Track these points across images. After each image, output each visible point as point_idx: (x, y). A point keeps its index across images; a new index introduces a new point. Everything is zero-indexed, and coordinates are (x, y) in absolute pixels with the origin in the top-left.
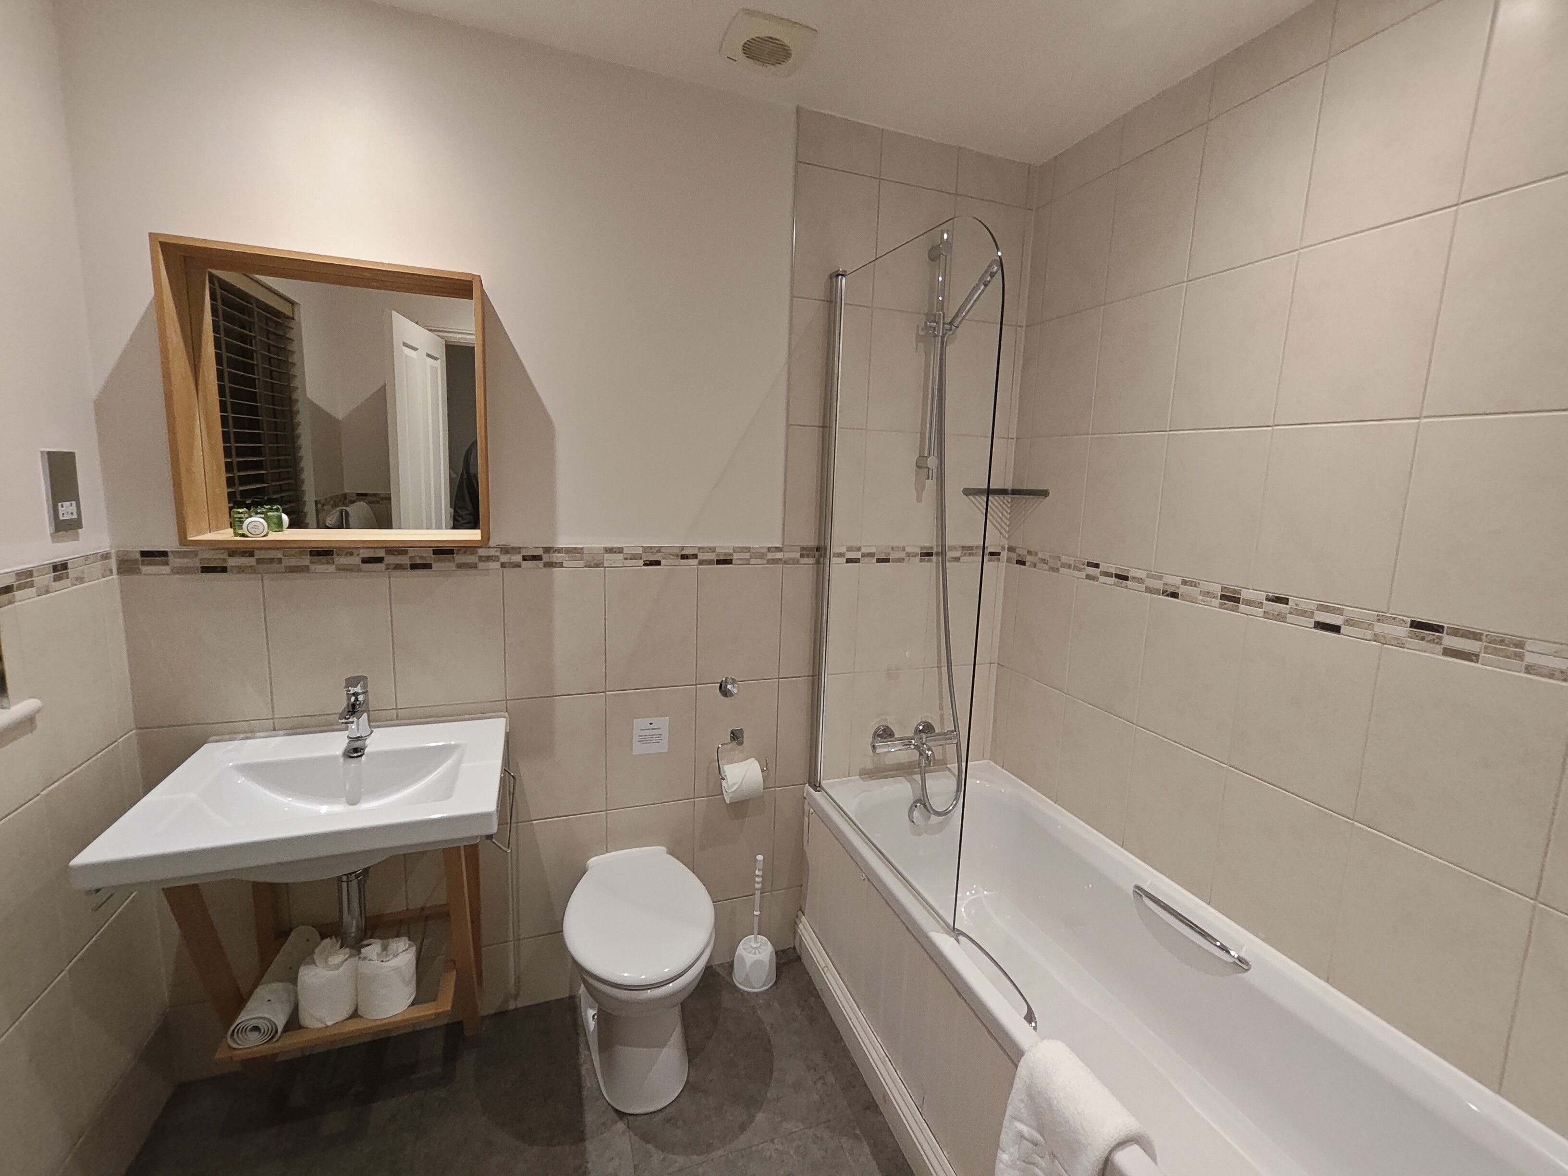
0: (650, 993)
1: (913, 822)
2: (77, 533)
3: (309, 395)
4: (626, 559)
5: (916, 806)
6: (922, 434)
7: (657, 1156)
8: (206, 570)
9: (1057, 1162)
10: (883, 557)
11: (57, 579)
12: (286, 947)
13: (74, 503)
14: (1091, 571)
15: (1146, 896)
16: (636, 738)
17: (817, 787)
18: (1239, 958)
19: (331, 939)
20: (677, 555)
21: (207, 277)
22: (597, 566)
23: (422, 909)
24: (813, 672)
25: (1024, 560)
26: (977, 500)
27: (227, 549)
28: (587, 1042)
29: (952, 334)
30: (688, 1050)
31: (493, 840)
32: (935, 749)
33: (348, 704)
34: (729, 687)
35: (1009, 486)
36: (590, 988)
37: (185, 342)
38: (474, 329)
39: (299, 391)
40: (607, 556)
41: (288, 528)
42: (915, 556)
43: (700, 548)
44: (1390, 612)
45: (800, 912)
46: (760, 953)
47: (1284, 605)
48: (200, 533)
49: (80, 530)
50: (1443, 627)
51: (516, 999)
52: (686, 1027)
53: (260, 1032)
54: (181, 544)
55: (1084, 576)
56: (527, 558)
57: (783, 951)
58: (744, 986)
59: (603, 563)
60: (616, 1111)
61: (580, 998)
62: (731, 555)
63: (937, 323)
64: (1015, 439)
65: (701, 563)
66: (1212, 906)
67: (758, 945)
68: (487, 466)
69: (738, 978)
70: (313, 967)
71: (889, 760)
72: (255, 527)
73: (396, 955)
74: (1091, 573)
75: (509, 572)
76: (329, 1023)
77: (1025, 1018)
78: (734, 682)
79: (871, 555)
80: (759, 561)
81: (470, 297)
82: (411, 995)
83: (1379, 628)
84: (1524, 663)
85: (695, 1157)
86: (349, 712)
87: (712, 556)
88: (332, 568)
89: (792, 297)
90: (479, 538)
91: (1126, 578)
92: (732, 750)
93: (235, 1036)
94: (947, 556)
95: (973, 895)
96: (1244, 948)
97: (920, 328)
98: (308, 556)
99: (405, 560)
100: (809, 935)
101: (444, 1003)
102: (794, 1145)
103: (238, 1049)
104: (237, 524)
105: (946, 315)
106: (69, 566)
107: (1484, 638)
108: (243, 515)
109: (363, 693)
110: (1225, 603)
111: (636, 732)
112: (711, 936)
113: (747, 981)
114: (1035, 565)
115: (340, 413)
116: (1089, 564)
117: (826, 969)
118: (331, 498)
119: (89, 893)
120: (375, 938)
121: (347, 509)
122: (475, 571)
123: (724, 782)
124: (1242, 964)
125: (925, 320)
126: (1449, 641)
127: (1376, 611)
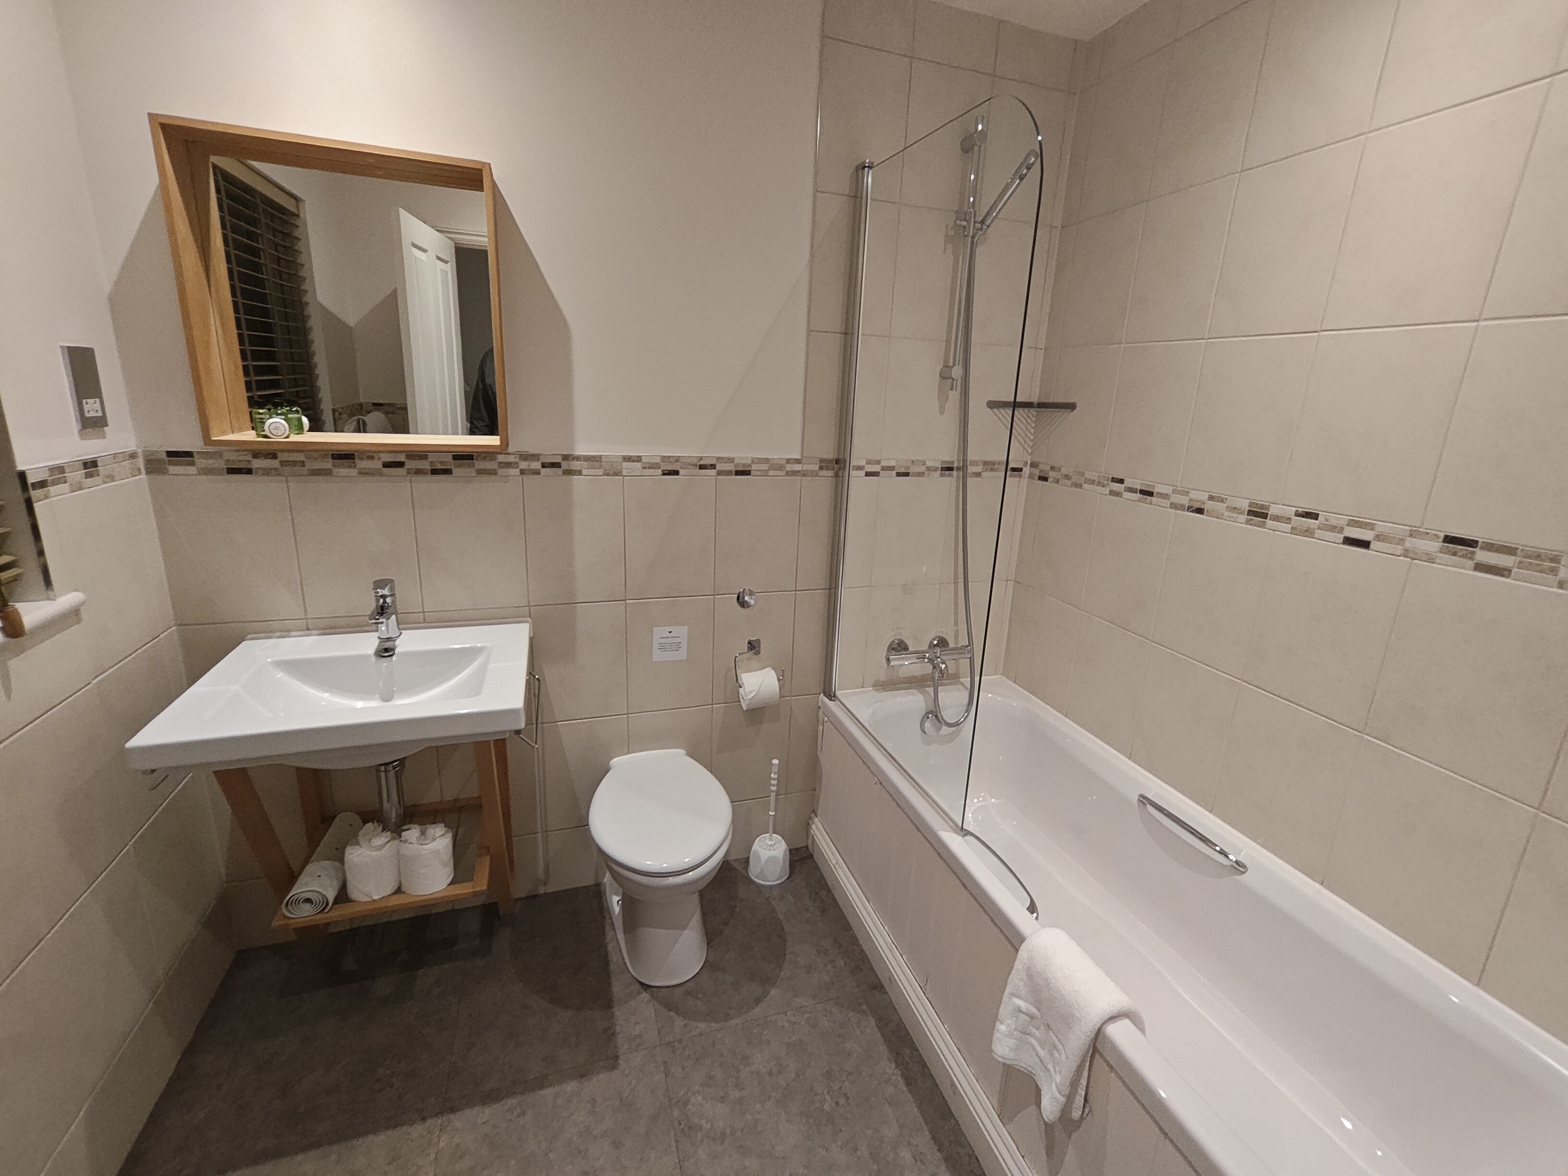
0: (671, 880)
1: (925, 732)
2: (104, 431)
3: (320, 298)
4: (644, 468)
5: (928, 718)
6: (948, 342)
7: (679, 1022)
8: (232, 471)
9: (1051, 1032)
10: (903, 470)
11: (88, 476)
12: (331, 830)
13: (98, 400)
14: (1116, 486)
15: (1150, 804)
16: (655, 646)
17: (832, 696)
18: (1237, 862)
19: (373, 823)
20: (695, 465)
21: (211, 170)
22: (616, 474)
23: (456, 801)
24: (830, 586)
25: (1046, 476)
26: (1001, 413)
27: (251, 451)
28: (613, 924)
29: (983, 234)
30: (706, 933)
31: (521, 736)
32: (948, 664)
33: (377, 605)
34: (746, 598)
35: (1035, 399)
36: (615, 876)
37: (194, 235)
38: (486, 230)
39: (309, 295)
40: (625, 465)
41: (309, 431)
42: (936, 470)
43: (718, 458)
44: (1425, 527)
45: (813, 815)
46: (774, 850)
47: (1313, 521)
48: (224, 433)
49: (105, 428)
50: (1477, 542)
51: (545, 884)
52: (704, 914)
53: (312, 904)
54: (206, 444)
55: (1108, 492)
56: (546, 465)
57: (797, 849)
58: (760, 880)
59: (621, 472)
60: (642, 984)
61: (605, 886)
62: (750, 466)
63: (967, 221)
64: (1043, 350)
65: (720, 473)
66: (1214, 815)
67: (773, 843)
68: (503, 368)
69: (754, 873)
70: (356, 847)
71: (903, 673)
72: (277, 428)
73: (434, 839)
74: (1115, 489)
75: (529, 479)
76: (375, 898)
77: (1028, 909)
78: (751, 593)
79: (891, 468)
80: (779, 473)
81: (481, 189)
82: (450, 875)
83: (1410, 543)
84: (1558, 578)
85: (713, 1024)
86: (378, 613)
87: (730, 467)
88: (354, 472)
89: (816, 191)
90: (498, 443)
91: (1151, 494)
92: (749, 659)
93: (289, 907)
94: (969, 471)
95: (981, 801)
96: (1243, 853)
97: (949, 229)
98: (330, 460)
99: (425, 465)
100: (822, 835)
101: (481, 883)
102: (806, 1016)
103: (294, 918)
104: (259, 425)
105: (977, 212)
106: (99, 464)
107: (1519, 552)
108: (263, 416)
109: (391, 595)
110: (1252, 519)
111: (656, 640)
112: (728, 834)
113: (762, 875)
114: (1057, 481)
115: (351, 319)
116: (1114, 480)
117: (837, 866)
118: (348, 407)
119: (145, 773)
120: (414, 824)
121: (364, 418)
122: (493, 477)
123: (741, 690)
124: (1239, 867)
125: (954, 218)
126: (1483, 556)
127: (1410, 526)
